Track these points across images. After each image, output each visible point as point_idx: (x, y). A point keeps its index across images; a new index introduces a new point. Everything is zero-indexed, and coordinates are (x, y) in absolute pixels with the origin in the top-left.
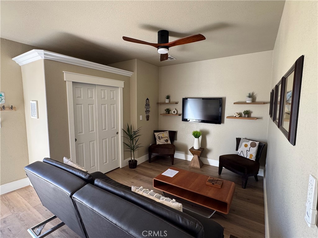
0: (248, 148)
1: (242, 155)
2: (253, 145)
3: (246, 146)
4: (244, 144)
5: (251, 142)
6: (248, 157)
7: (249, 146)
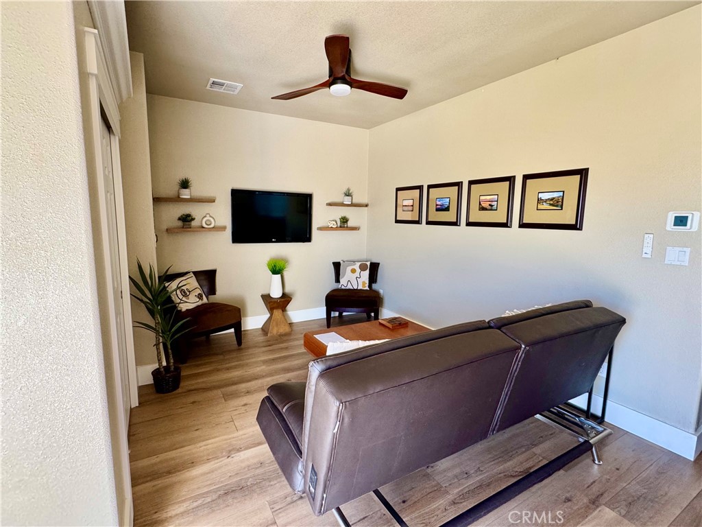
0: (357, 274)
1: (350, 287)
2: (363, 268)
3: (353, 271)
4: (349, 269)
5: (358, 264)
6: (360, 287)
7: (358, 270)
